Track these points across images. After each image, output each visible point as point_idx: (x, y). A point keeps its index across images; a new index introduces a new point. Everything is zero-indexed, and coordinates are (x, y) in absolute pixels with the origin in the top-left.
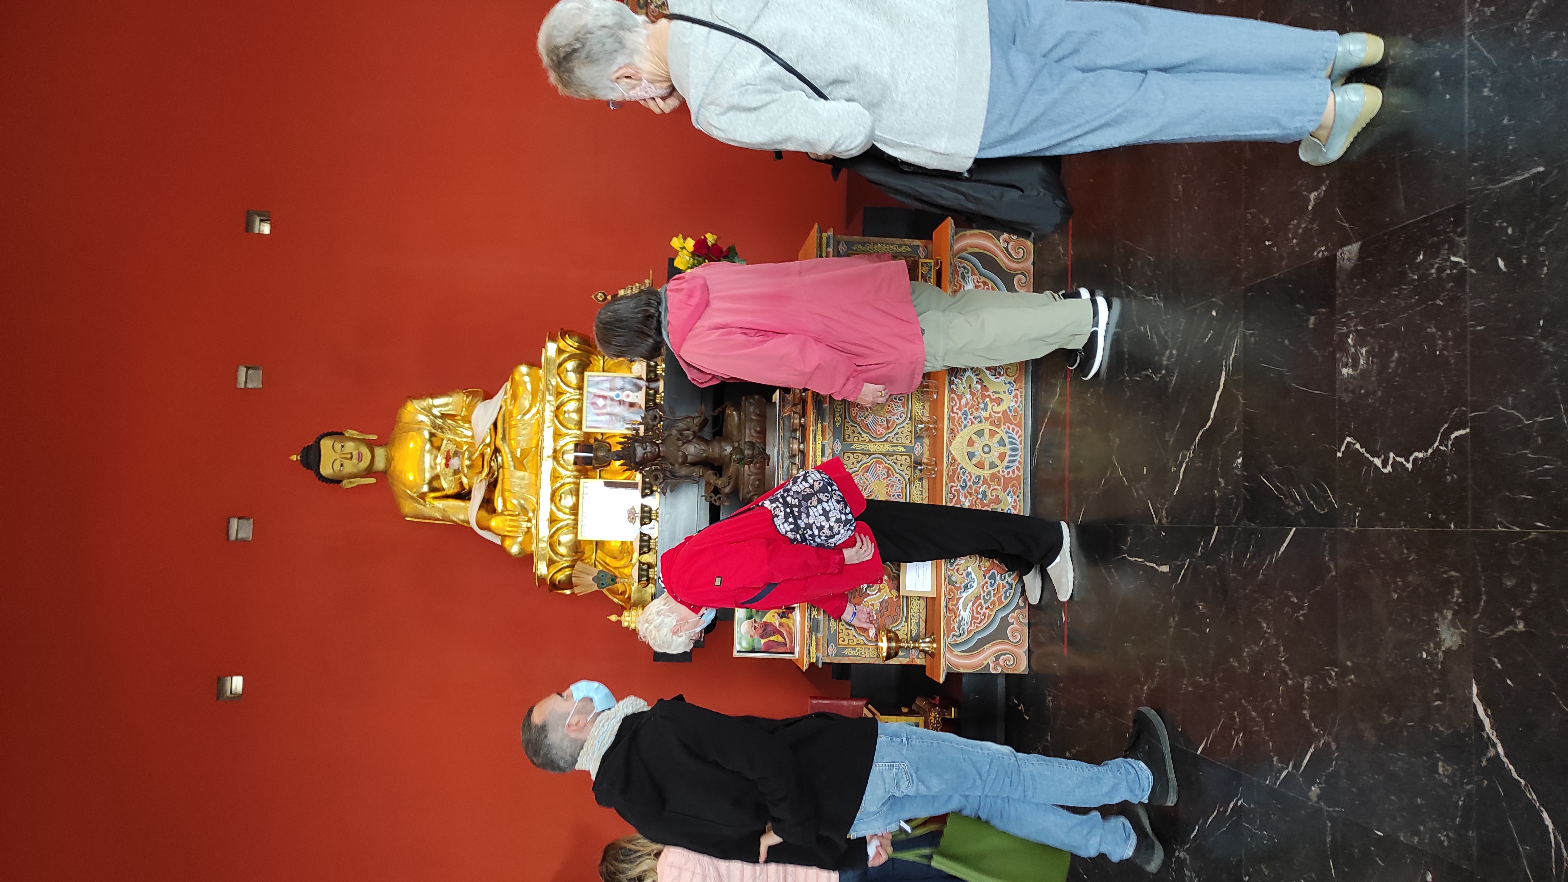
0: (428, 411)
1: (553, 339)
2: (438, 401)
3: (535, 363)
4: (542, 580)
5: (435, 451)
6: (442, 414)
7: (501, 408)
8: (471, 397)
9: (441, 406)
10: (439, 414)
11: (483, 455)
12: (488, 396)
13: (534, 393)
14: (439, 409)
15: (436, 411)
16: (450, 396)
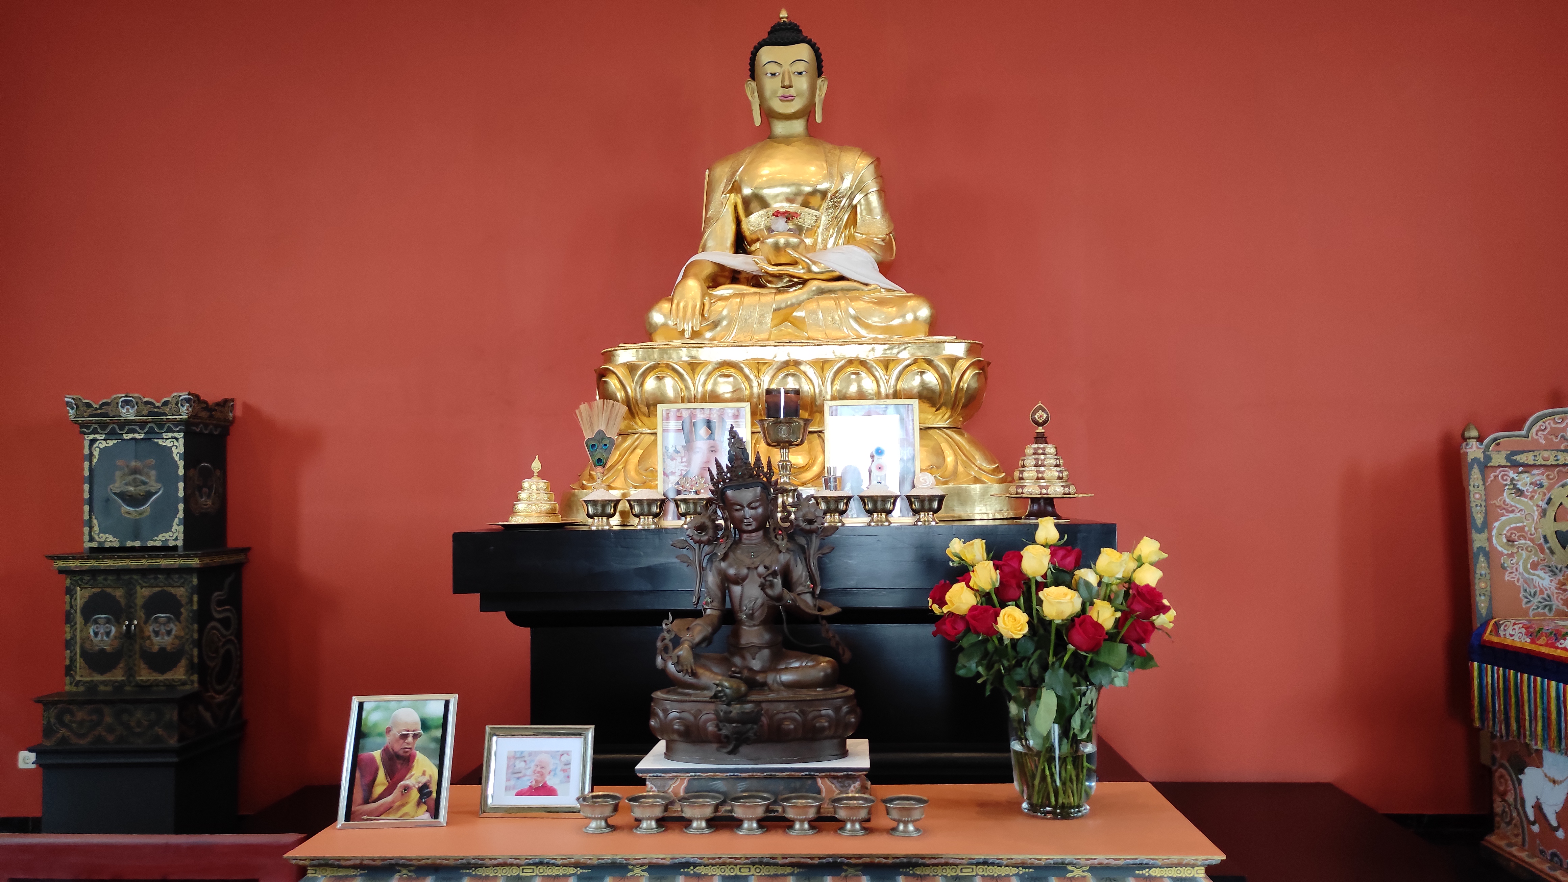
0: (860, 187)
1: (970, 351)
2: (874, 199)
3: (935, 327)
4: (609, 357)
5: (800, 199)
6: (856, 206)
7: (866, 285)
8: (882, 243)
9: (868, 204)
10: (854, 202)
11: (794, 263)
12: (885, 268)
13: (888, 330)
14: (862, 201)
15: (859, 197)
16: (883, 216)
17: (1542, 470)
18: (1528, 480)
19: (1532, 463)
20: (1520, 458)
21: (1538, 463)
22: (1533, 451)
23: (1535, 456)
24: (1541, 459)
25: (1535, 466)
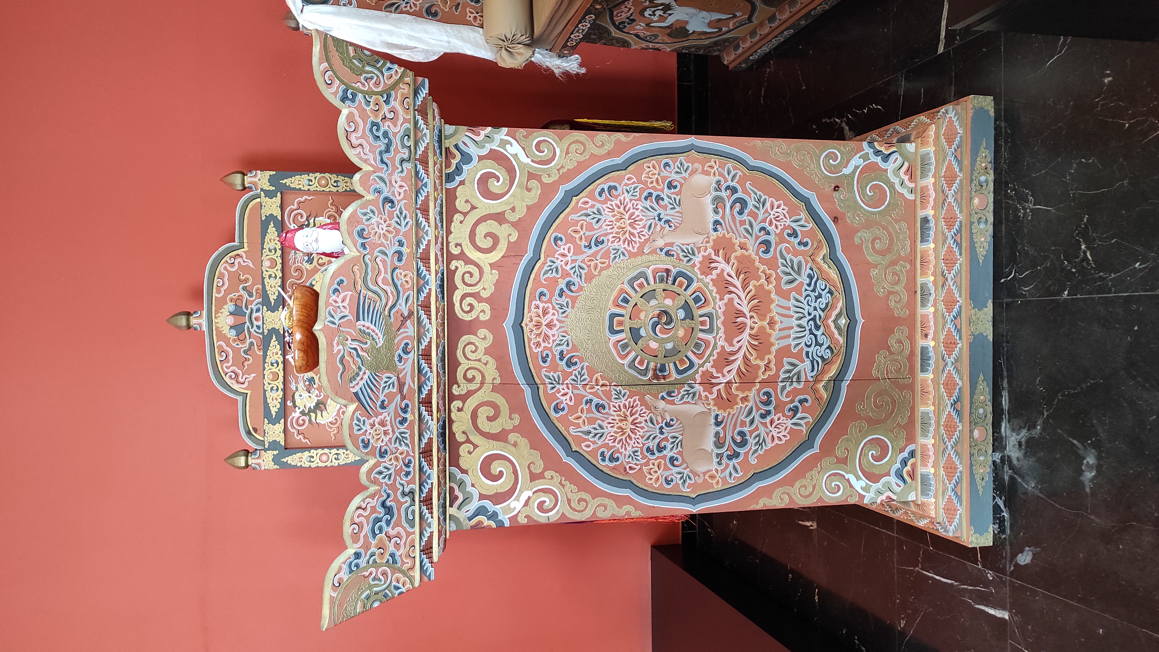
17: (291, 378)
18: (305, 394)
19: (280, 393)
20: (274, 408)
21: (281, 386)
22: (265, 391)
23: (272, 389)
24: (276, 382)
25: (284, 390)
